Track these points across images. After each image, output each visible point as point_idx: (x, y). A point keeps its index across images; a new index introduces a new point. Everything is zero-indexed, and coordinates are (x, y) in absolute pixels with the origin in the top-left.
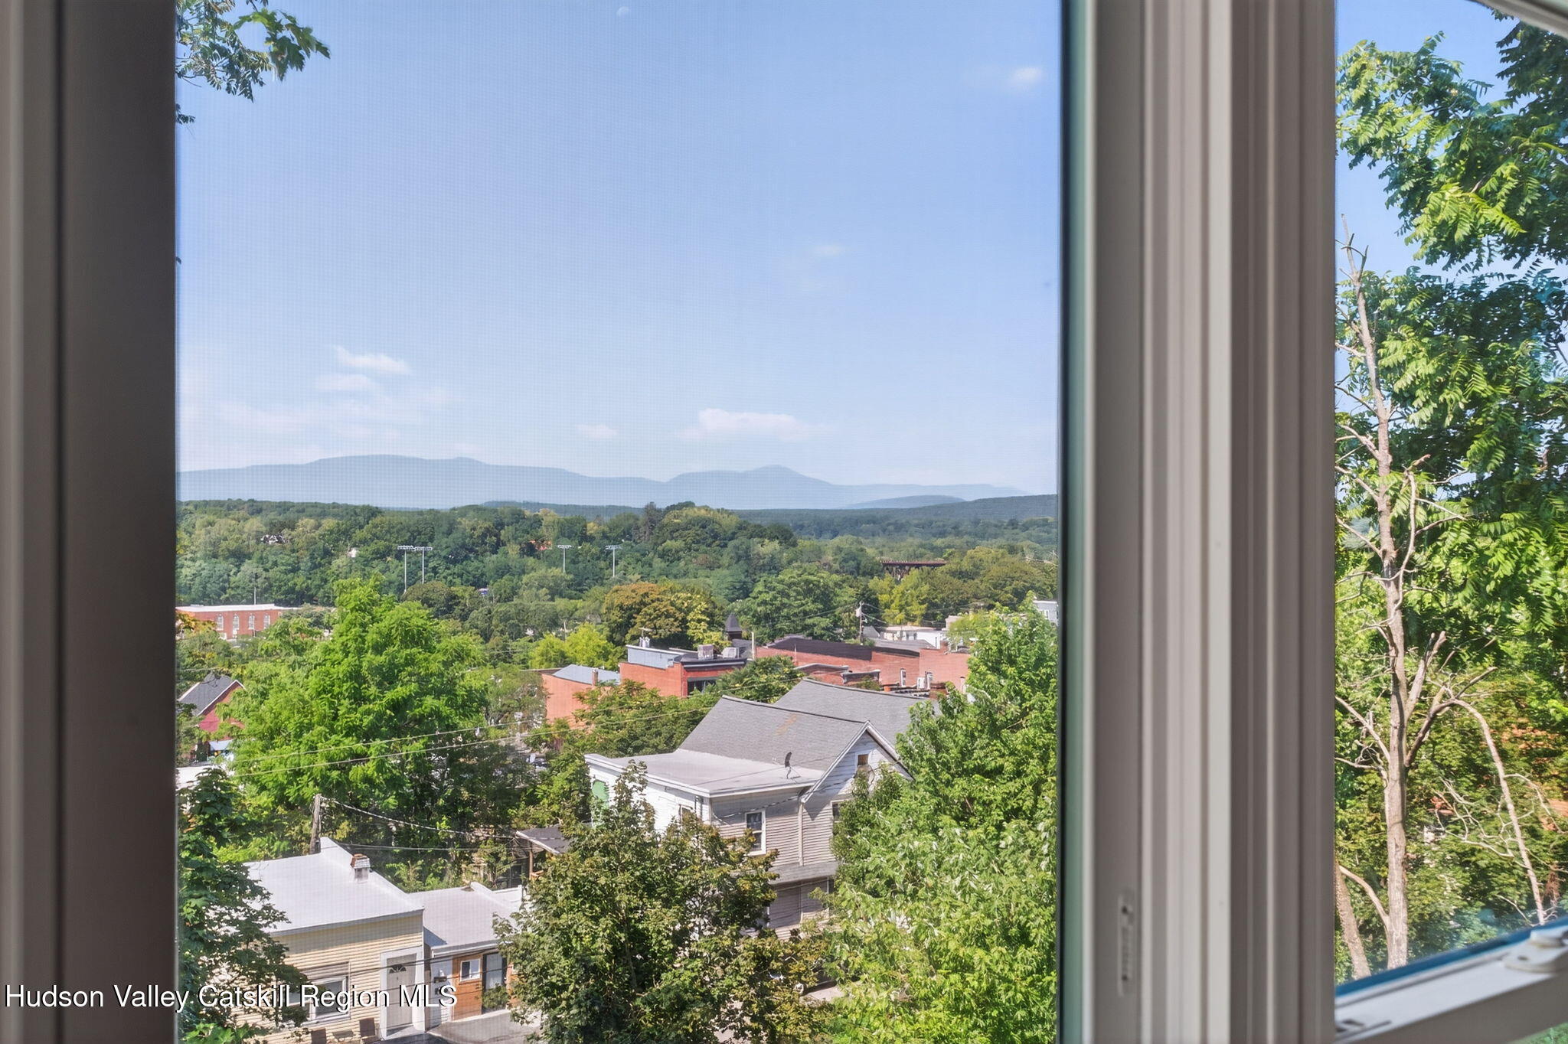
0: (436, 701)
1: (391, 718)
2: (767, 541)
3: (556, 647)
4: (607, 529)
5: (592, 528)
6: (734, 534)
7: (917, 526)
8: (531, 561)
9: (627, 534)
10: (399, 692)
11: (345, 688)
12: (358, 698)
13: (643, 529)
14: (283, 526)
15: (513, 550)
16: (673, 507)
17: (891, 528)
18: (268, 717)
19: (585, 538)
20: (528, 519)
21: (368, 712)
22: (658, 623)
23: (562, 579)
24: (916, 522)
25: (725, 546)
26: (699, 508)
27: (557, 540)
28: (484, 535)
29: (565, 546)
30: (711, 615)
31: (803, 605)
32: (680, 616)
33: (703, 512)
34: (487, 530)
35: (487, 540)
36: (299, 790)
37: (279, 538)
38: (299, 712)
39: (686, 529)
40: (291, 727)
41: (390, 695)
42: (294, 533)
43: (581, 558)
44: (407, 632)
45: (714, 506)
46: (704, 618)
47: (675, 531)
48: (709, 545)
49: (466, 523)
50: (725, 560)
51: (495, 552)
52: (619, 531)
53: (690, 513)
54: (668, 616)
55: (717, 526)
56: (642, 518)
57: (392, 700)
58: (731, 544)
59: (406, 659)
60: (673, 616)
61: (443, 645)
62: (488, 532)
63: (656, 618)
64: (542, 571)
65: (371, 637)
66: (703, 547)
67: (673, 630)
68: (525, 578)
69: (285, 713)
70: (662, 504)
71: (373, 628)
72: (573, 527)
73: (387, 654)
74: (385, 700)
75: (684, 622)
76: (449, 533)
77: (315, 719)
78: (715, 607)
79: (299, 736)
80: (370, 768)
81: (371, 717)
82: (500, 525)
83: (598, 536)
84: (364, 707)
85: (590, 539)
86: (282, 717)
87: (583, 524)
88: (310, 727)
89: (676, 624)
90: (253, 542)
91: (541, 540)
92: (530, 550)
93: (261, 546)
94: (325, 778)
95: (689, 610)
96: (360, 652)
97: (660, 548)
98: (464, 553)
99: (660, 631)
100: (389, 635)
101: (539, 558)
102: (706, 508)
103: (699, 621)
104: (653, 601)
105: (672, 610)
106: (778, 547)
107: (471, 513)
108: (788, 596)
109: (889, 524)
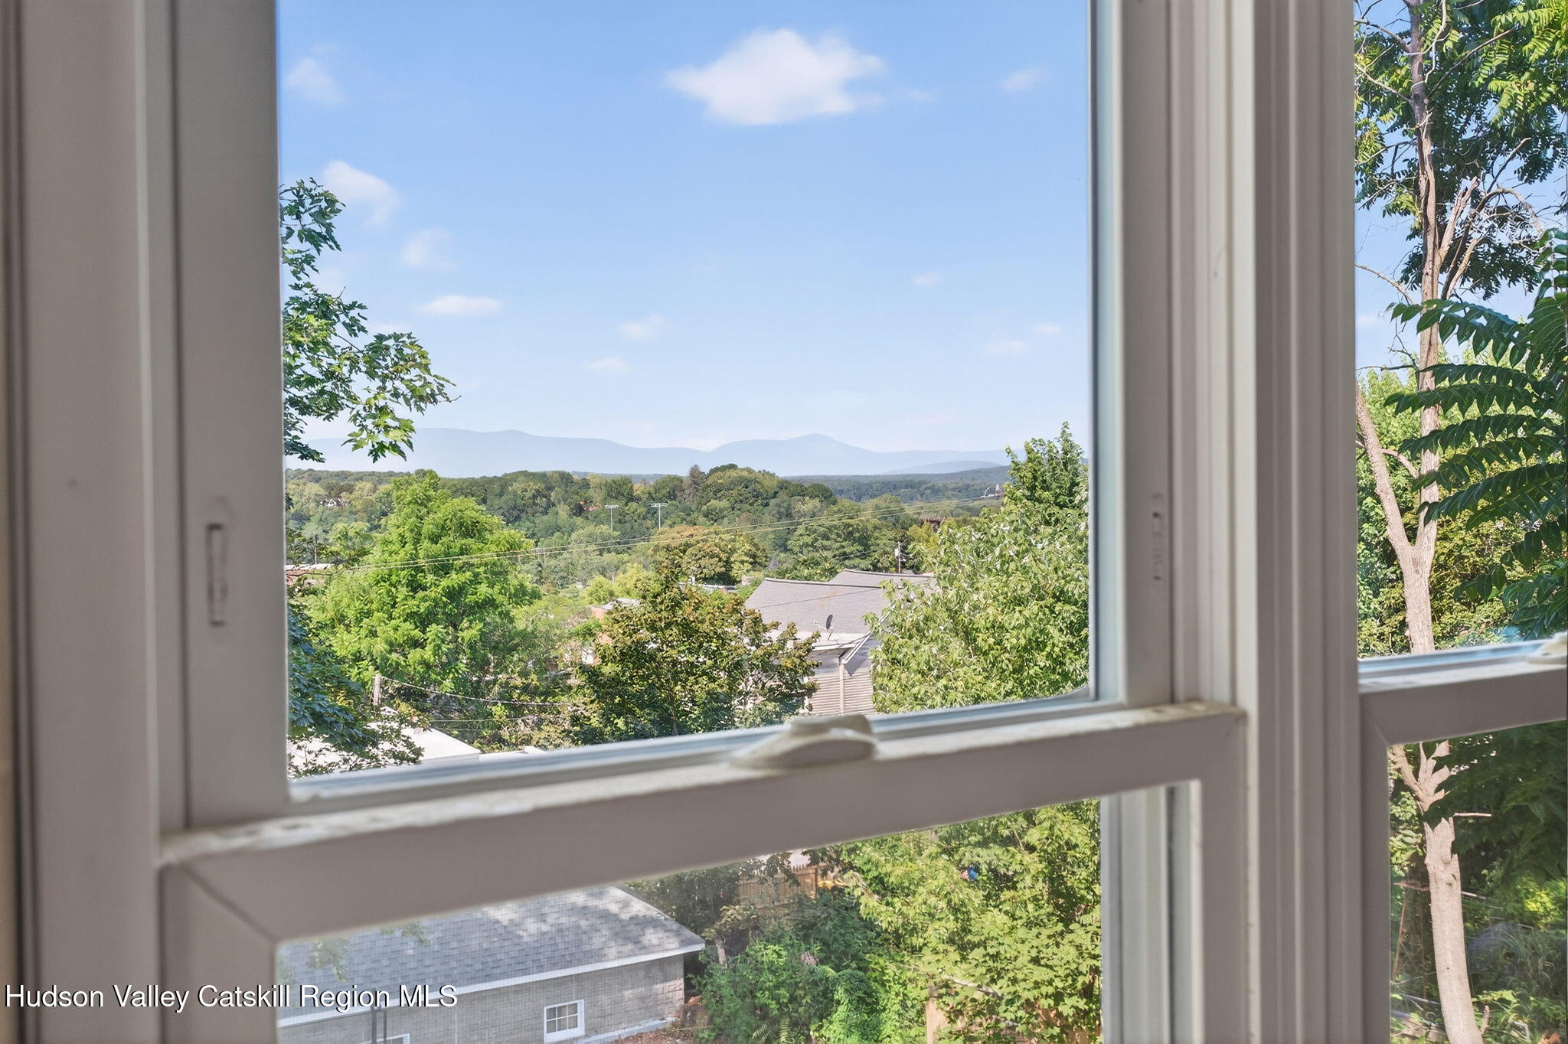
0: (490, 591)
1: (446, 605)
2: (807, 498)
3: (605, 587)
4: (652, 490)
5: (638, 489)
6: (776, 493)
7: (954, 489)
8: (579, 520)
9: (672, 496)
10: (455, 579)
11: (402, 576)
12: (415, 587)
13: (687, 492)
14: (342, 490)
15: (563, 511)
16: (716, 470)
17: (928, 492)
18: (330, 606)
19: (631, 498)
20: (577, 483)
21: (424, 600)
22: (703, 562)
23: (610, 537)
24: (953, 486)
25: (767, 505)
26: (742, 470)
27: (605, 501)
28: (534, 497)
29: (612, 506)
30: (754, 556)
31: (843, 547)
32: (724, 556)
33: (745, 474)
34: (538, 491)
35: (538, 501)
36: (359, 673)
37: (337, 502)
38: (358, 599)
39: (729, 489)
40: (351, 614)
41: (445, 583)
42: (352, 496)
43: (627, 518)
44: (461, 524)
45: (756, 468)
46: (746, 559)
47: (718, 491)
48: (751, 505)
49: (516, 487)
50: (767, 518)
51: (545, 513)
52: (664, 492)
53: (733, 474)
54: (712, 557)
55: (759, 486)
56: (687, 482)
57: (448, 587)
58: (773, 502)
59: (461, 549)
60: (718, 556)
61: (495, 537)
62: (538, 494)
63: (700, 559)
64: (590, 528)
65: (428, 528)
66: (746, 506)
67: (718, 570)
68: (574, 536)
69: (346, 601)
70: (705, 469)
71: (428, 520)
72: (619, 489)
73: (442, 544)
74: (440, 588)
75: (728, 563)
76: (501, 495)
77: (374, 606)
78: (758, 549)
79: (359, 621)
80: (428, 654)
81: (427, 604)
82: (550, 488)
83: (645, 497)
84: (421, 594)
85: (638, 499)
86: (343, 604)
87: (629, 485)
88: (369, 614)
89: (721, 564)
90: (312, 505)
91: (588, 501)
92: (579, 511)
93: (321, 508)
94: (385, 659)
95: (733, 551)
96: (417, 542)
97: (704, 508)
98: (516, 513)
99: (705, 571)
100: (443, 527)
101: (587, 518)
102: (749, 470)
103: (742, 562)
104: (698, 542)
105: (717, 550)
106: (819, 505)
107: (522, 478)
108: (828, 539)
109: (926, 489)
